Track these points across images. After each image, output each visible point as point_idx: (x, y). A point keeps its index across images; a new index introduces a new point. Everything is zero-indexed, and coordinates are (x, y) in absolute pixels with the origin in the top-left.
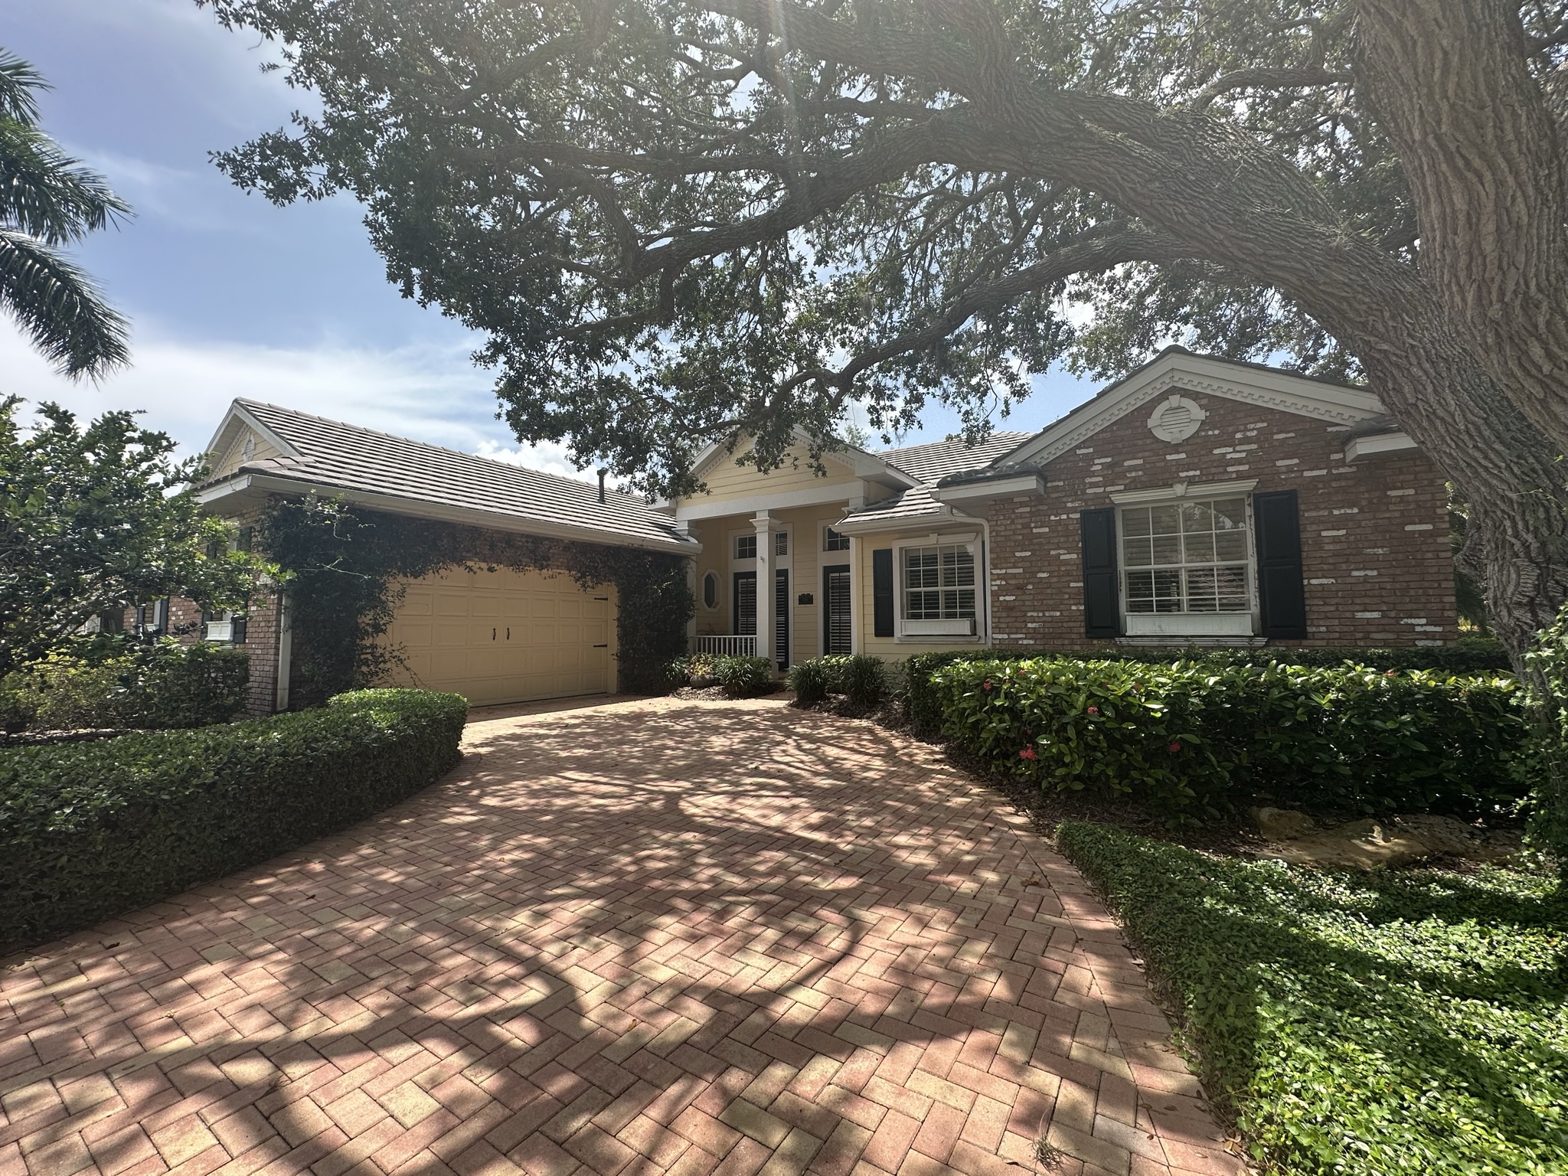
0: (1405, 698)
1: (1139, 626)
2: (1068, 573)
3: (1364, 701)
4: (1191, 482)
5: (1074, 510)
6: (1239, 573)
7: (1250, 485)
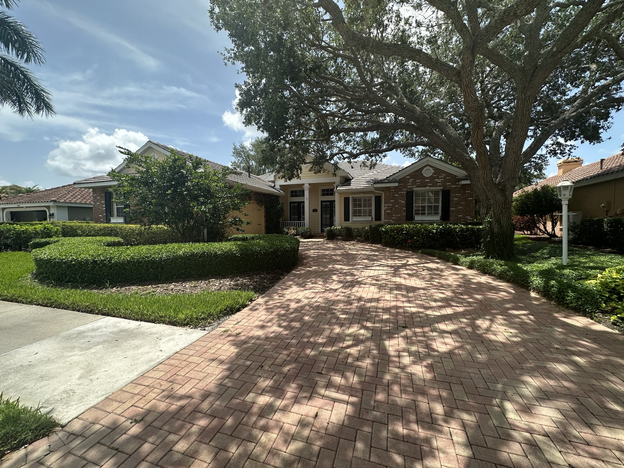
0: (468, 229)
1: (417, 218)
2: (403, 206)
3: (462, 230)
4: (430, 186)
5: (404, 191)
6: (438, 206)
7: (441, 188)
